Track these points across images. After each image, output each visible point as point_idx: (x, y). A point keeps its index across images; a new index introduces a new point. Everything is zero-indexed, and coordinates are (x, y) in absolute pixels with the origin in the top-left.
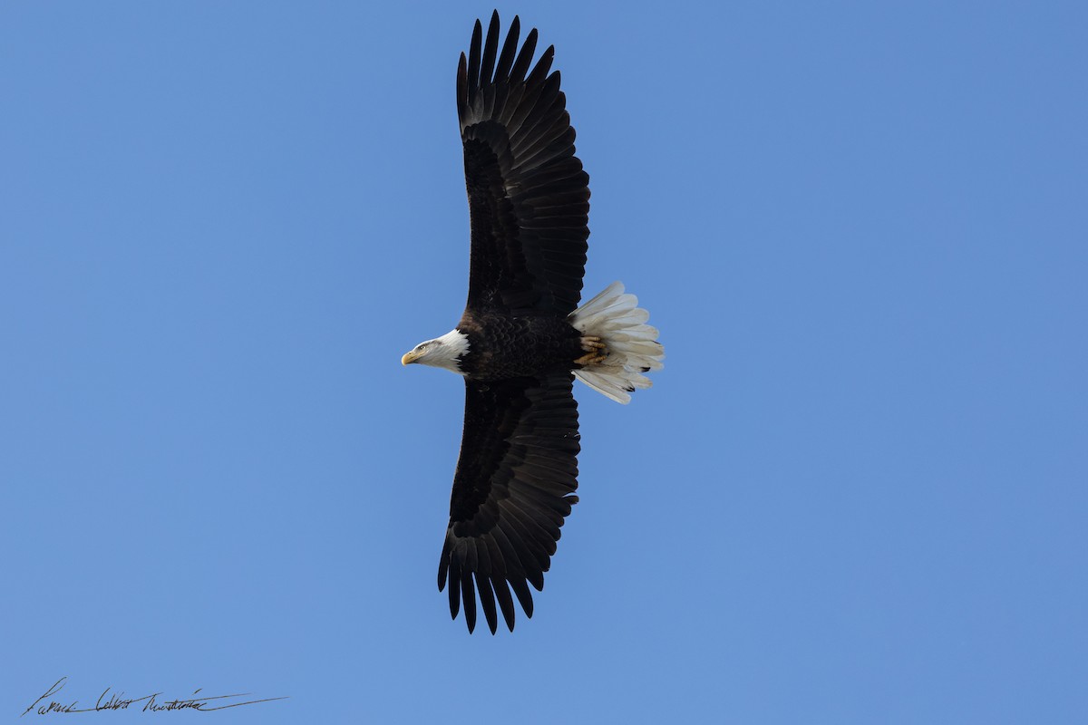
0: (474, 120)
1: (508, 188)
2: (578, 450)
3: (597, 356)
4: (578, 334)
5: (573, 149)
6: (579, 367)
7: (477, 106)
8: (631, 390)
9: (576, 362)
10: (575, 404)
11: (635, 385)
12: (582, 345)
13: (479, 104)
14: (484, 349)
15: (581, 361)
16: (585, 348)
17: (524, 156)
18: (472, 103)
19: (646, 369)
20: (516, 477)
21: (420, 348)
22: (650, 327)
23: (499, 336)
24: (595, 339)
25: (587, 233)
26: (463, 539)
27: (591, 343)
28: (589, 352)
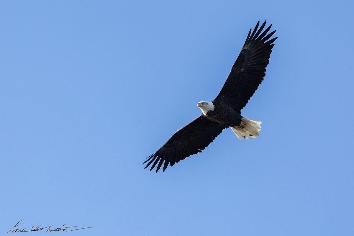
1: (242, 69)
3: (241, 128)
4: (241, 121)
7: (249, 45)
11: (246, 137)
12: (240, 124)
15: (236, 126)
17: (252, 63)
21: (202, 103)
23: (223, 112)
24: (244, 123)
27: (243, 124)
28: (240, 126)
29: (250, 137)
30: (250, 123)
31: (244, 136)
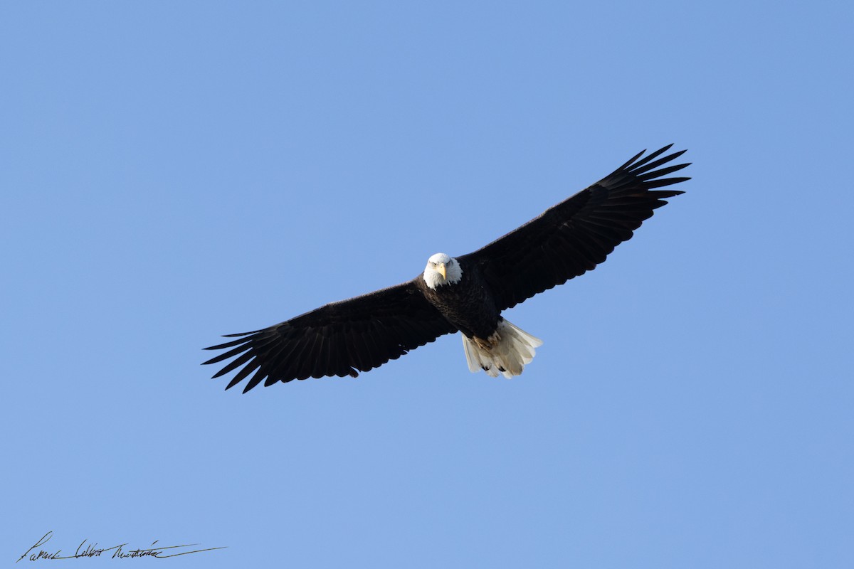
29: (499, 372)
30: (515, 337)
31: (485, 365)
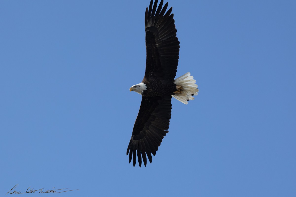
0: (149, 26)
1: (157, 45)
2: (170, 118)
3: (180, 91)
4: (175, 85)
5: (176, 35)
6: (174, 94)
7: (150, 22)
8: (188, 100)
9: (174, 93)
10: (171, 105)
11: (190, 99)
12: (176, 88)
13: (151, 21)
14: (150, 88)
15: (175, 92)
16: (177, 89)
17: (162, 36)
18: (149, 21)
19: (193, 95)
20: (152, 124)
21: (135, 87)
22: (195, 84)
23: (154, 85)
24: (180, 86)
25: (178, 57)
26: (135, 140)
27: (179, 88)
28: (178, 90)
